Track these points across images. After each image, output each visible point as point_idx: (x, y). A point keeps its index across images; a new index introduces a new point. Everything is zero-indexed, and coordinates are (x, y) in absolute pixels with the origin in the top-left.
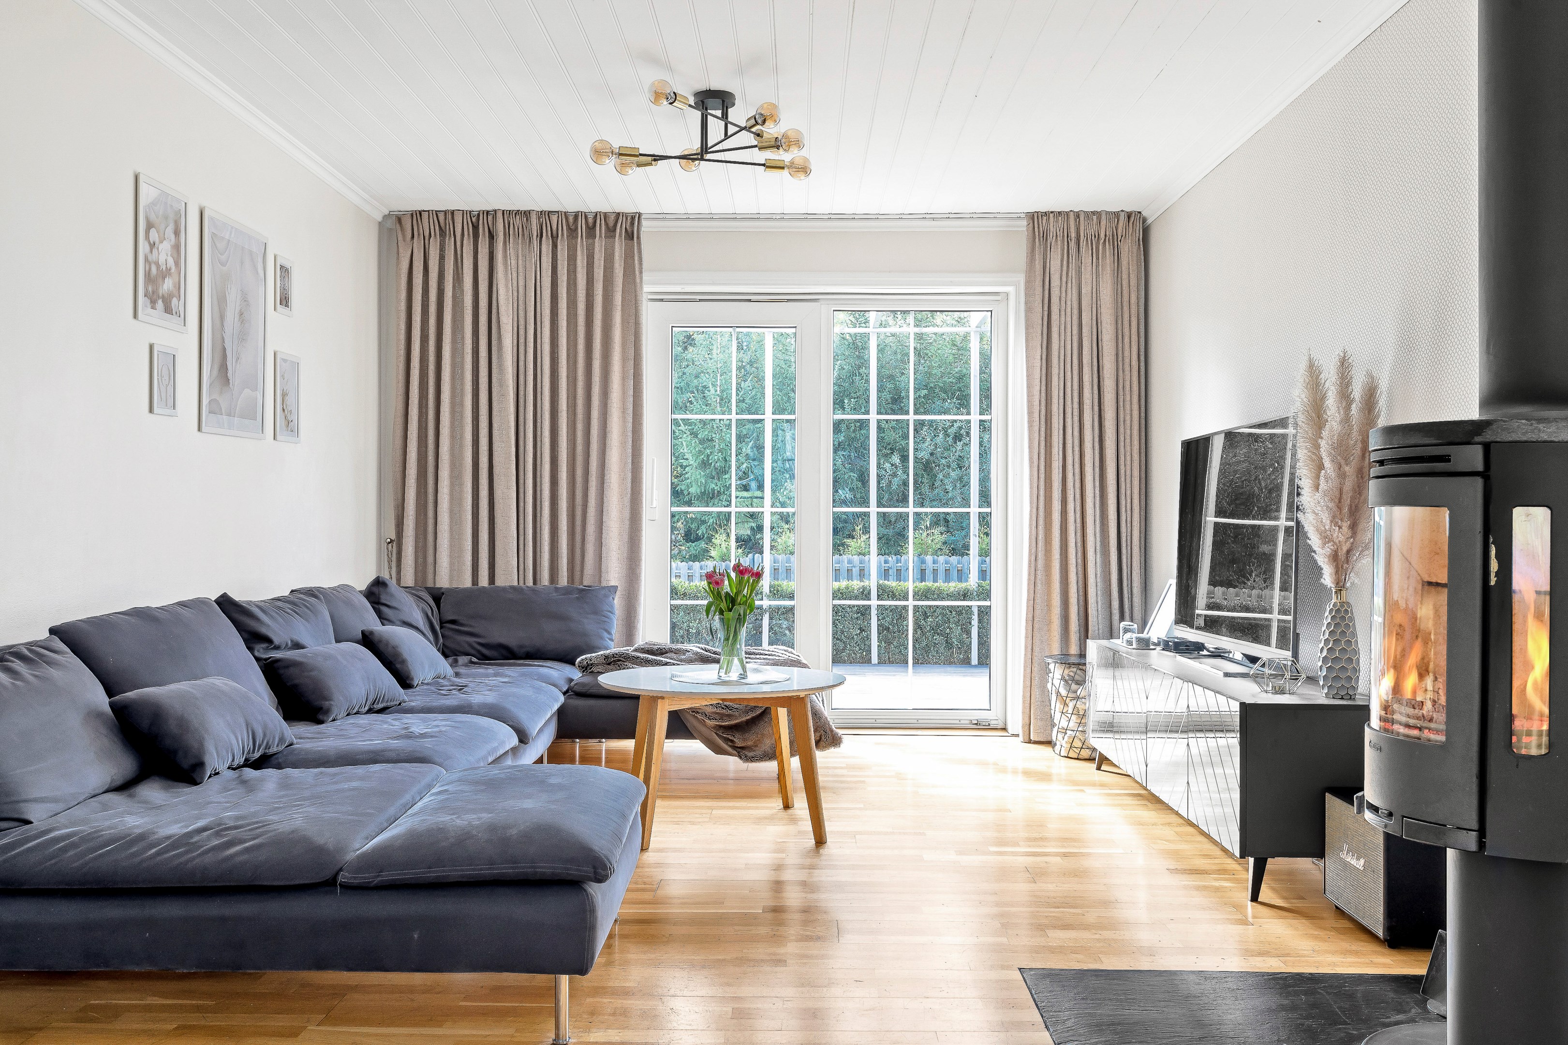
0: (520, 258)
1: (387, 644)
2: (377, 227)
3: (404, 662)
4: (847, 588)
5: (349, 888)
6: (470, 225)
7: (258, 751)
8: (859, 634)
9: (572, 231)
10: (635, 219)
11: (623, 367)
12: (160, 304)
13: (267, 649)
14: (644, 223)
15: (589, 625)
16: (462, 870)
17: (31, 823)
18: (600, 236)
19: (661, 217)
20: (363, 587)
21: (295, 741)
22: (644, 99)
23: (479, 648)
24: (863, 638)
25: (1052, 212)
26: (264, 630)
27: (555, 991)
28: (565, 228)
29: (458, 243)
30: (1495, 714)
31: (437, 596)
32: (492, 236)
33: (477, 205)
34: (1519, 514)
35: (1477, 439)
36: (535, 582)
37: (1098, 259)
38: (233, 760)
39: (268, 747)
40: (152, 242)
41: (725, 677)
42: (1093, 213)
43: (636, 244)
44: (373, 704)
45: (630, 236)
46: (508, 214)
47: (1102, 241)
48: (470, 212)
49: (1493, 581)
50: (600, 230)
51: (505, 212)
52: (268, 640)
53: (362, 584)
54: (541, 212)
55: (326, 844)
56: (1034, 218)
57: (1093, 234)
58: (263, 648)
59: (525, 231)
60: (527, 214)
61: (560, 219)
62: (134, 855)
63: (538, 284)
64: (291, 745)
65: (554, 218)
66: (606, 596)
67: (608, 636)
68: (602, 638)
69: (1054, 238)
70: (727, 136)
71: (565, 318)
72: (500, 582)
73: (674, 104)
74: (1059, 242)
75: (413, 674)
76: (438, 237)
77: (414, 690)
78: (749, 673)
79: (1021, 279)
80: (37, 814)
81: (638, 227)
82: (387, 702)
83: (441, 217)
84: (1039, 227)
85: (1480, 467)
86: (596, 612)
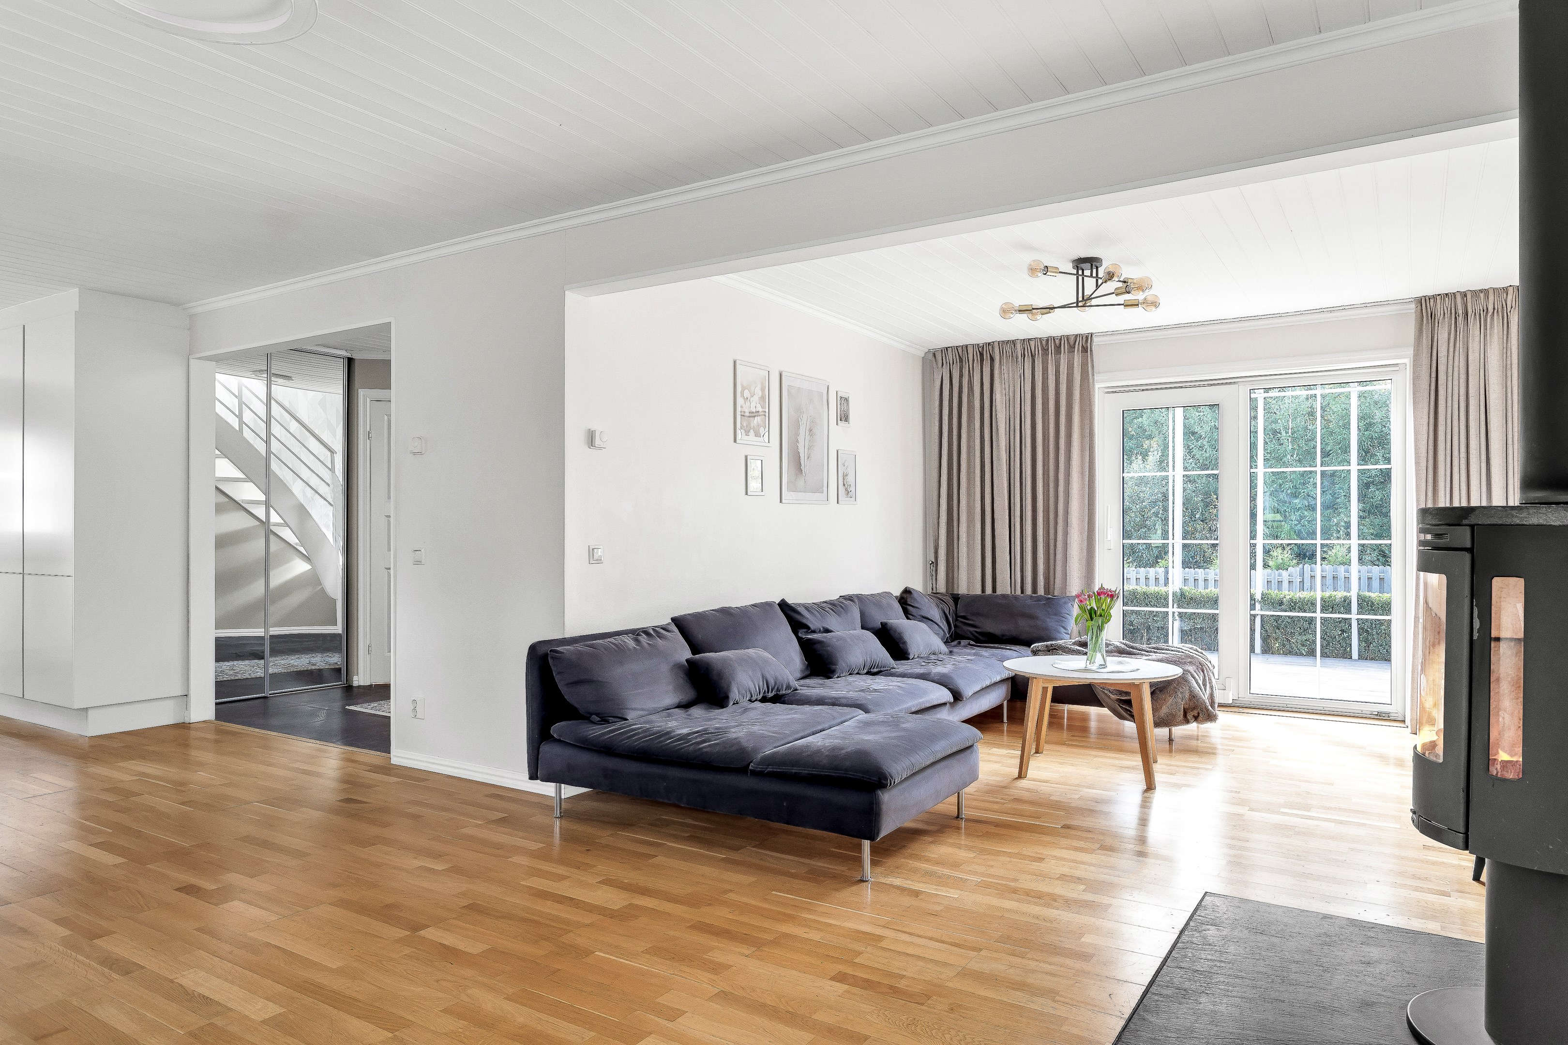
0: (1010, 372)
1: (895, 631)
2: (921, 360)
3: (905, 643)
4: (1330, 597)
5: (754, 773)
6: (978, 352)
7: (772, 692)
8: (1341, 634)
9: (1045, 351)
10: (1088, 338)
11: (1082, 443)
12: (752, 432)
13: (807, 633)
14: (1095, 339)
15: (1051, 623)
16: (809, 771)
17: (627, 720)
18: (1064, 352)
19: (1105, 334)
20: (898, 594)
21: (799, 688)
22: (1025, 275)
23: (976, 634)
24: (1344, 638)
25: (1439, 295)
26: (804, 621)
27: (859, 848)
28: (1040, 349)
29: (971, 366)
30: (1476, 744)
31: (956, 598)
32: (992, 359)
33: (981, 341)
34: (1497, 583)
35: (1465, 522)
36: (1022, 592)
37: (1486, 329)
38: (752, 696)
39: (778, 690)
40: (746, 398)
41: (1089, 667)
42: (1481, 291)
43: (1089, 355)
44: (870, 669)
45: (1085, 350)
46: (1002, 344)
47: (1490, 314)
48: (978, 344)
49: (1476, 636)
50: (1065, 348)
51: (1000, 342)
52: (808, 627)
53: (897, 592)
54: (1024, 340)
55: (747, 747)
56: (1422, 302)
57: (1481, 308)
58: (804, 632)
59: (1014, 354)
60: (1014, 342)
61: (1036, 343)
62: (660, 742)
63: (1022, 389)
64: (796, 690)
65: (1032, 343)
66: (1065, 603)
67: (1065, 631)
68: (1059, 632)
69: (1442, 316)
70: (1098, 286)
71: (1041, 411)
72: (999, 592)
73: (1047, 274)
74: (1446, 319)
75: (910, 651)
76: (958, 364)
77: (909, 661)
78: (1108, 664)
79: (1410, 352)
80: (631, 716)
81: (1091, 344)
82: (881, 668)
83: (960, 350)
84: (1427, 309)
85: (1468, 545)
86: (1057, 614)
